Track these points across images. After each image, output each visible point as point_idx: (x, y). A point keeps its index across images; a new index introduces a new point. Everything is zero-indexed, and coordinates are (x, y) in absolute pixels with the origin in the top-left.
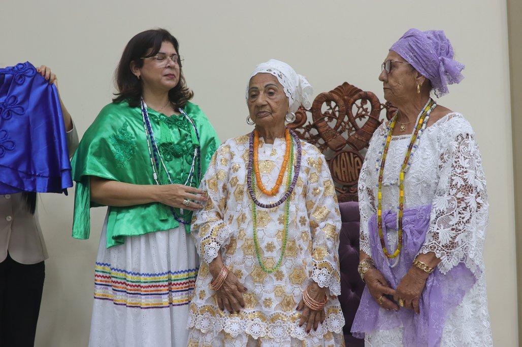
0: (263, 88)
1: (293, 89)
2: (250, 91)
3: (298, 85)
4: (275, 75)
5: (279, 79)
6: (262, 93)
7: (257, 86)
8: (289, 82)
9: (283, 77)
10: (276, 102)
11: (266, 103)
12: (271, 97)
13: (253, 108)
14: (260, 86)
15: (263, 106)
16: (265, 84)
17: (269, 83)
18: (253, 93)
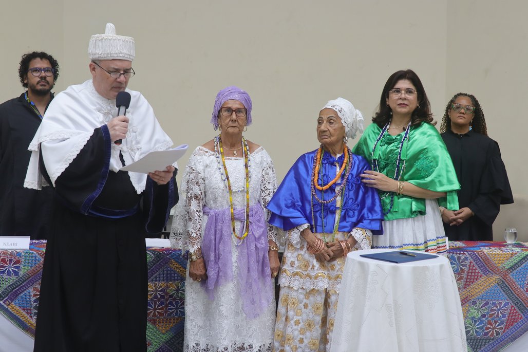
0: (326, 118)
1: (349, 121)
2: (319, 120)
3: (354, 117)
4: (336, 110)
5: (339, 113)
6: (325, 122)
7: (323, 117)
8: (347, 115)
9: (343, 112)
10: (334, 129)
11: (326, 129)
12: (331, 126)
13: (319, 132)
14: (325, 117)
15: (325, 131)
16: (327, 117)
17: (331, 115)
18: (320, 122)
